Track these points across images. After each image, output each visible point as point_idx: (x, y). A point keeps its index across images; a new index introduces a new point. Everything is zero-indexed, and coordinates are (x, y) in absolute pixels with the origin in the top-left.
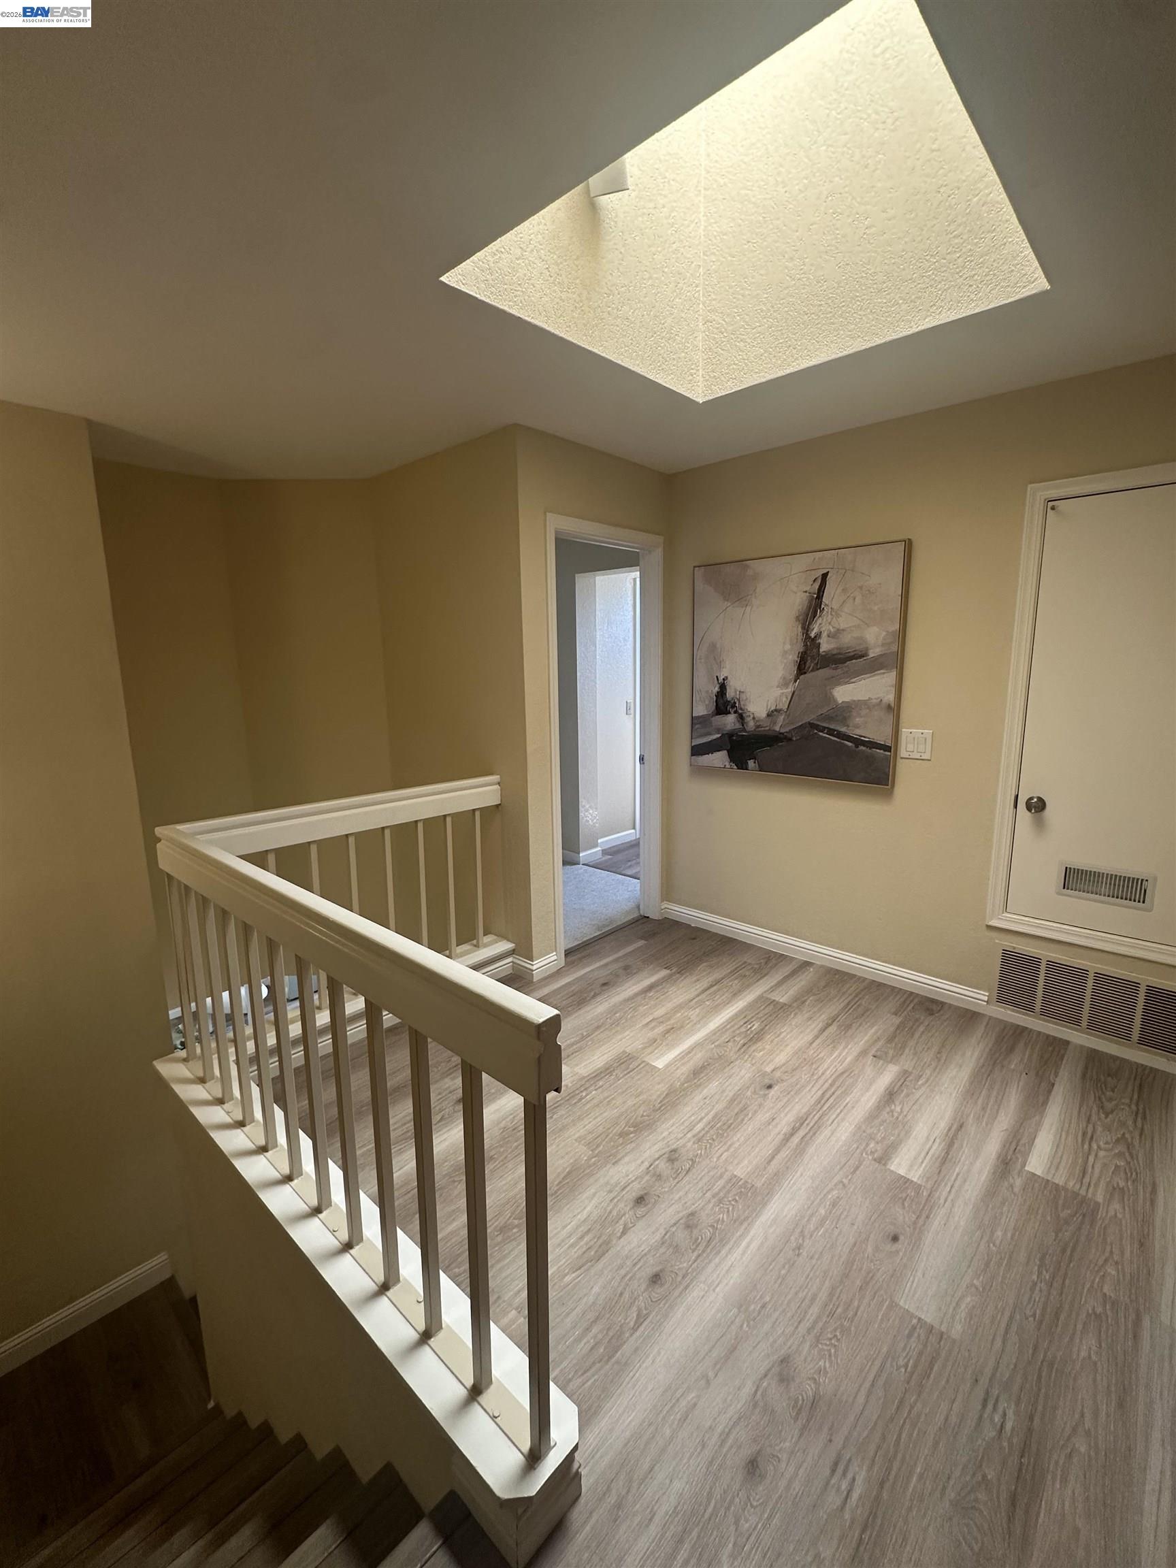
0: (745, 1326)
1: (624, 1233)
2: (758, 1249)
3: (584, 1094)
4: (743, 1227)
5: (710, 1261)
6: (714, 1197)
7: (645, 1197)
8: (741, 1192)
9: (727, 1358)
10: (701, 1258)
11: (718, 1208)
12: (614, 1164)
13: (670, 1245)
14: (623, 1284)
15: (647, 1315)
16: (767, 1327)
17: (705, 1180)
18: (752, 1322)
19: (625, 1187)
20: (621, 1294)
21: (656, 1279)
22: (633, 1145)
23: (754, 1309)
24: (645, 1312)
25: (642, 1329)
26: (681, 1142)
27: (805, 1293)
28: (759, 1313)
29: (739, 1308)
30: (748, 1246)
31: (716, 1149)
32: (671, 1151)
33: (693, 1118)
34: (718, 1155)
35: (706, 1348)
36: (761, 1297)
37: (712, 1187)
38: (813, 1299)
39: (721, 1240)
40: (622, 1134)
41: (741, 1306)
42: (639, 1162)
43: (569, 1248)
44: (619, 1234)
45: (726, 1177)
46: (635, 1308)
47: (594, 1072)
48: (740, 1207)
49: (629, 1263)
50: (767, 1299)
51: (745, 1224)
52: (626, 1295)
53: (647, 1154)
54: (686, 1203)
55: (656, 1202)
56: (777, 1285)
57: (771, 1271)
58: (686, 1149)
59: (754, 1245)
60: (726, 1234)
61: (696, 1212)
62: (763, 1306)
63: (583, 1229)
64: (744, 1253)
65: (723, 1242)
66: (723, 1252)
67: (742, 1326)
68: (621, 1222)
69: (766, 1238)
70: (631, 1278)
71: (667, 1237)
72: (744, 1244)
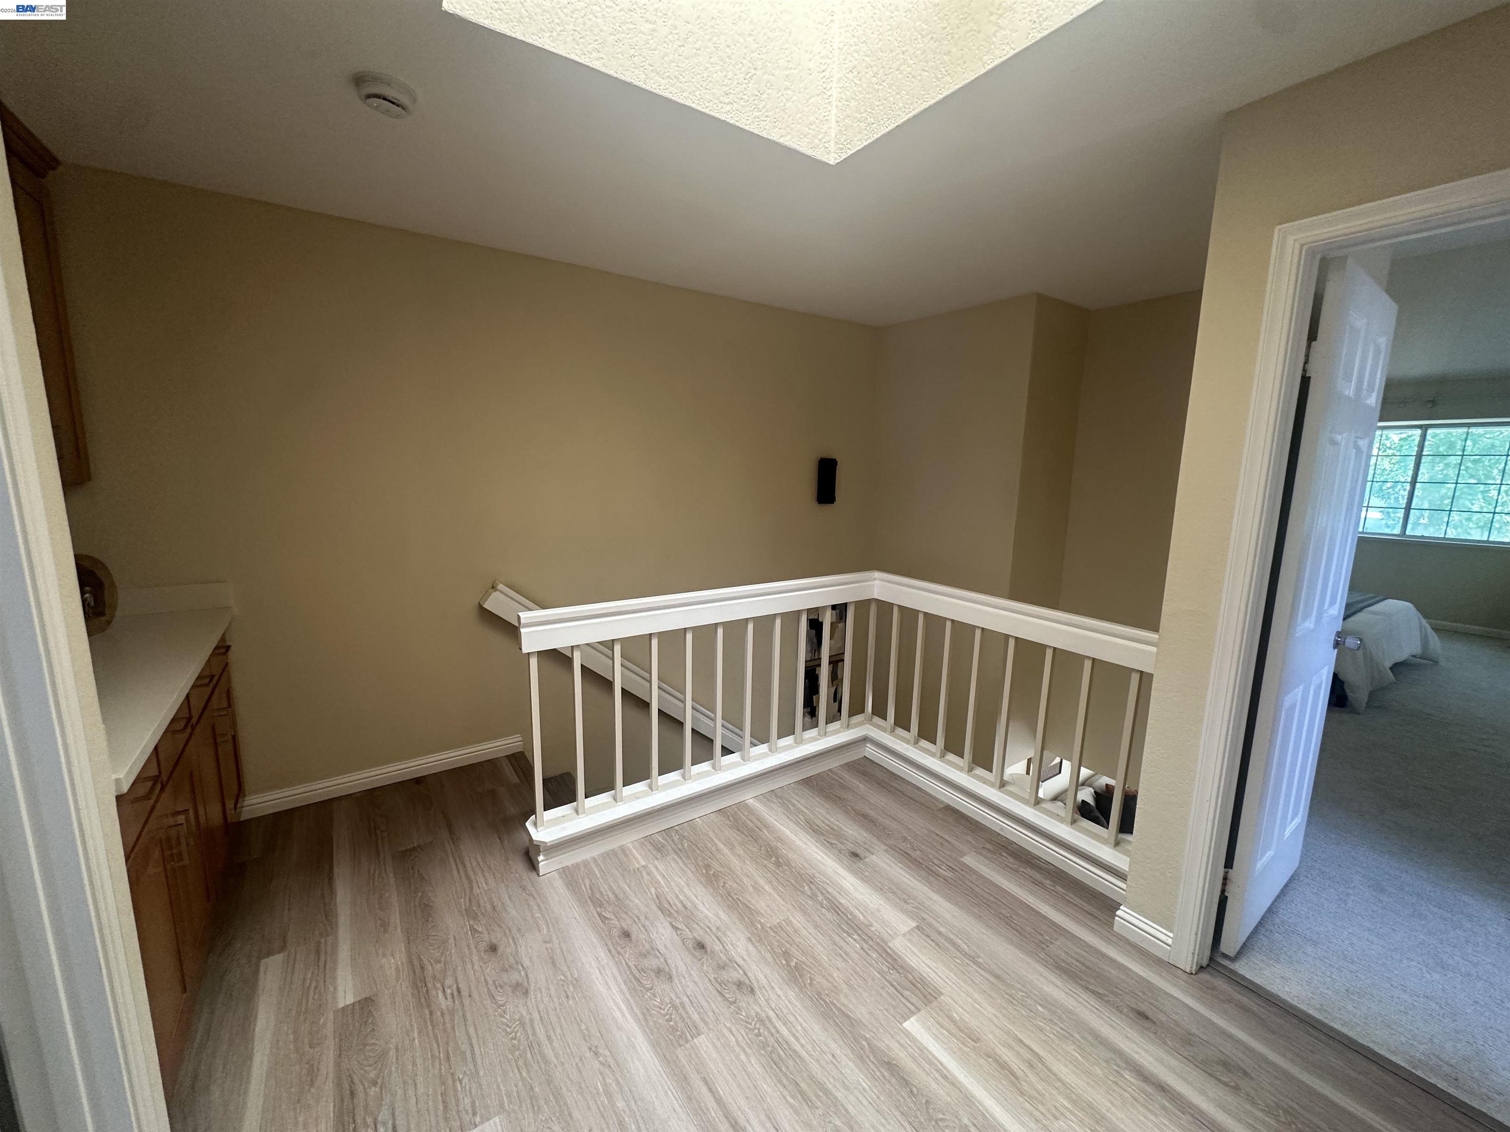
0: (563, 978)
1: (673, 926)
2: (614, 1017)
3: (856, 937)
4: (638, 1013)
5: (621, 974)
6: (682, 1003)
7: (703, 950)
8: (677, 1030)
9: (552, 958)
10: (627, 969)
11: (668, 1001)
12: (749, 938)
13: (649, 953)
14: (633, 916)
15: (604, 923)
16: (553, 993)
17: (705, 1004)
18: (562, 983)
19: (719, 940)
20: (626, 913)
21: (627, 935)
22: (770, 960)
23: (569, 989)
24: (607, 922)
25: (599, 919)
26: (762, 1002)
27: (558, 1035)
28: (565, 991)
29: (576, 979)
30: (620, 1009)
31: (744, 1033)
32: (752, 988)
33: (799, 1028)
34: (734, 1029)
35: (564, 949)
36: (574, 998)
37: (694, 1007)
38: (549, 1037)
39: (635, 990)
40: (786, 954)
41: (577, 981)
42: (746, 957)
43: (676, 894)
44: (674, 923)
45: (701, 1025)
46: (612, 917)
47: (894, 952)
48: (660, 1021)
49: (647, 923)
50: (571, 1002)
51: (641, 1017)
52: (624, 916)
53: (754, 967)
54: (684, 978)
55: (695, 957)
56: (576, 1014)
57: (590, 1017)
58: (751, 1002)
59: (618, 1014)
60: (639, 997)
61: (671, 982)
62: (567, 997)
63: (689, 905)
64: (616, 1004)
65: (633, 990)
66: (624, 987)
67: (564, 976)
68: (684, 928)
69: (619, 1029)
70: (635, 921)
71: (657, 952)
72: (624, 1007)
